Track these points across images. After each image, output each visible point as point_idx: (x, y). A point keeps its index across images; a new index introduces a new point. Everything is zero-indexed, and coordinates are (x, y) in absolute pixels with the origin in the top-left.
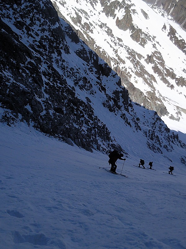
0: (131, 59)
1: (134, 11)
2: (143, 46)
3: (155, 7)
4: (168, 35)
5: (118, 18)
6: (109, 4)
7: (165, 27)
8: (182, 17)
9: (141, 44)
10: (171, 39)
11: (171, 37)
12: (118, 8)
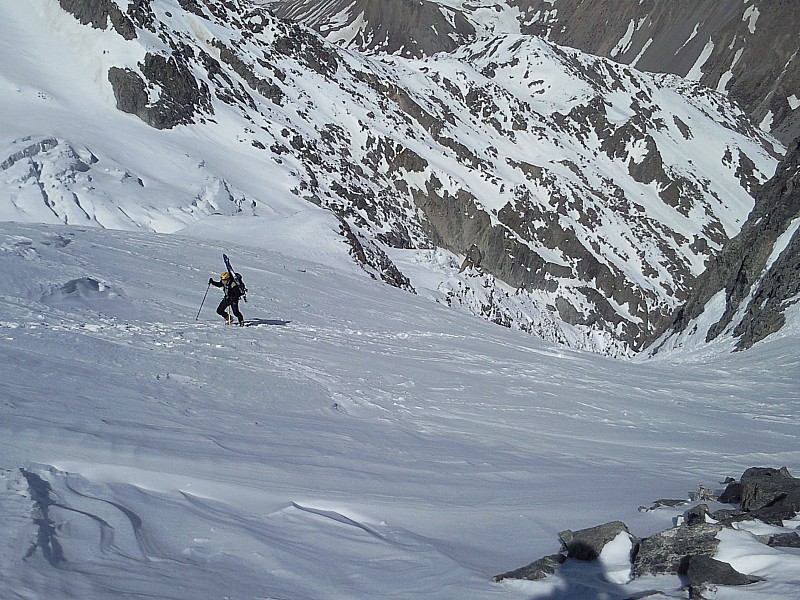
0: (669, 266)
1: (658, 122)
2: (686, 214)
3: (701, 91)
4: (736, 175)
5: (632, 159)
6: (613, 133)
7: (728, 156)
8: (765, 76)
9: (680, 210)
10: (743, 183)
11: (743, 177)
12: (632, 139)
